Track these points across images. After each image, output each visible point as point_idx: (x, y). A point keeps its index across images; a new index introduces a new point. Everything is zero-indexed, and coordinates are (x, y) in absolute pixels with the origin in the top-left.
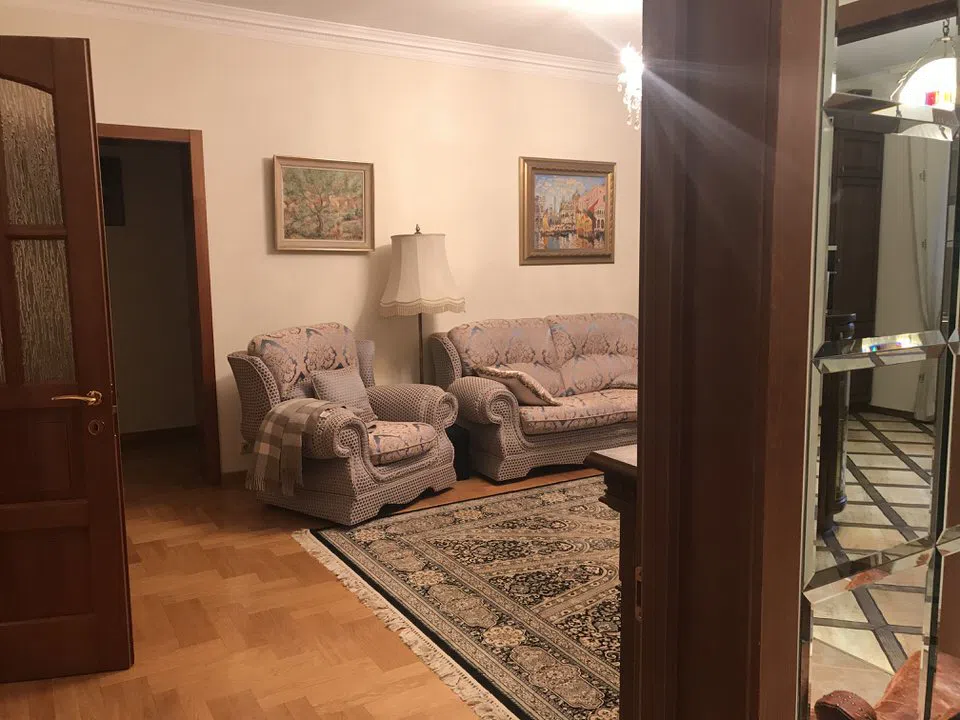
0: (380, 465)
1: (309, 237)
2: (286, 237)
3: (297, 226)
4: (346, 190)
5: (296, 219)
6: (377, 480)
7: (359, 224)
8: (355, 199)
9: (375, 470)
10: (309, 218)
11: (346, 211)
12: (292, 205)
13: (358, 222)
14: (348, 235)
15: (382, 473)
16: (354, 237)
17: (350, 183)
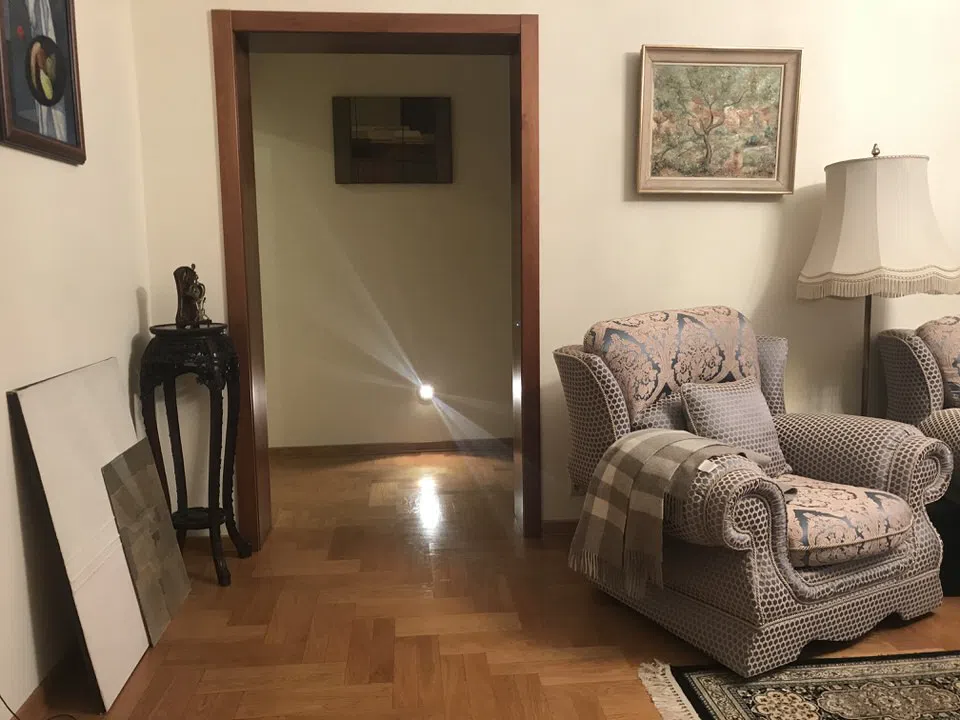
0: (807, 568)
1: (688, 173)
2: (653, 174)
3: (671, 156)
4: (752, 98)
5: (671, 146)
6: (801, 598)
7: (770, 151)
8: (766, 111)
9: (798, 579)
10: (690, 144)
11: (749, 130)
12: (665, 124)
13: (769, 149)
14: (751, 169)
15: (809, 584)
16: (760, 173)
17: (760, 86)
